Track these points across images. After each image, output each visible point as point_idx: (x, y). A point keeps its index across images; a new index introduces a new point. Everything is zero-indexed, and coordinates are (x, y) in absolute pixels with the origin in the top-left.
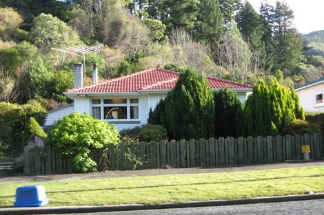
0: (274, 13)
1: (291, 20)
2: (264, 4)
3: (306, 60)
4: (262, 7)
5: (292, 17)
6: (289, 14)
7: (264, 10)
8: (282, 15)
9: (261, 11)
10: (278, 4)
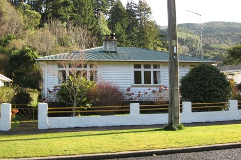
0: (137, 9)
1: (149, 14)
2: (129, 2)
3: (162, 44)
4: (128, 4)
5: (150, 12)
6: (148, 10)
7: (129, 7)
8: (143, 11)
9: (127, 7)
10: (140, 2)
